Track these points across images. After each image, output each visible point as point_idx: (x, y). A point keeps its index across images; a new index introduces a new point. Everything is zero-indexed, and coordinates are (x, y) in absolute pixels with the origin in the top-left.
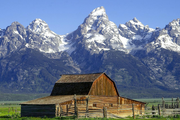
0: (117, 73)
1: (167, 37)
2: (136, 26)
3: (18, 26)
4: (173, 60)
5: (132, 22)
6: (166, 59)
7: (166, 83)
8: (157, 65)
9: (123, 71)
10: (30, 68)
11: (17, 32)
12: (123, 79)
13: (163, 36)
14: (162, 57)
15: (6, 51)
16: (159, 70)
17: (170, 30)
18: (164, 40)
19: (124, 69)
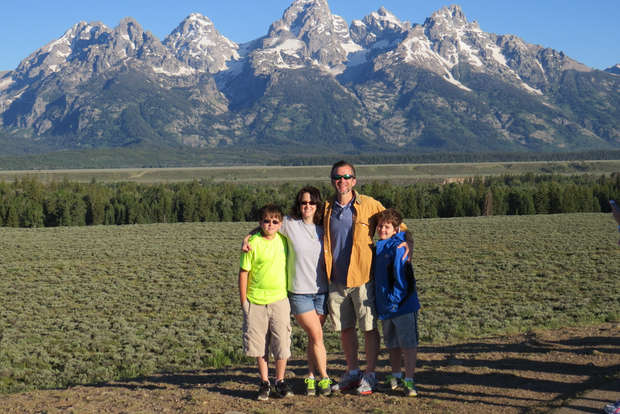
0: (283, 114)
1: (421, 42)
2: (382, 22)
3: (130, 24)
4: (416, 87)
5: (376, 15)
6: (403, 84)
7: (382, 132)
8: (382, 97)
9: (297, 110)
10: (106, 106)
11: (127, 37)
12: (292, 125)
13: (415, 39)
14: (397, 80)
15: (90, 74)
16: (382, 106)
17: (431, 27)
18: (414, 46)
19: (299, 106)
